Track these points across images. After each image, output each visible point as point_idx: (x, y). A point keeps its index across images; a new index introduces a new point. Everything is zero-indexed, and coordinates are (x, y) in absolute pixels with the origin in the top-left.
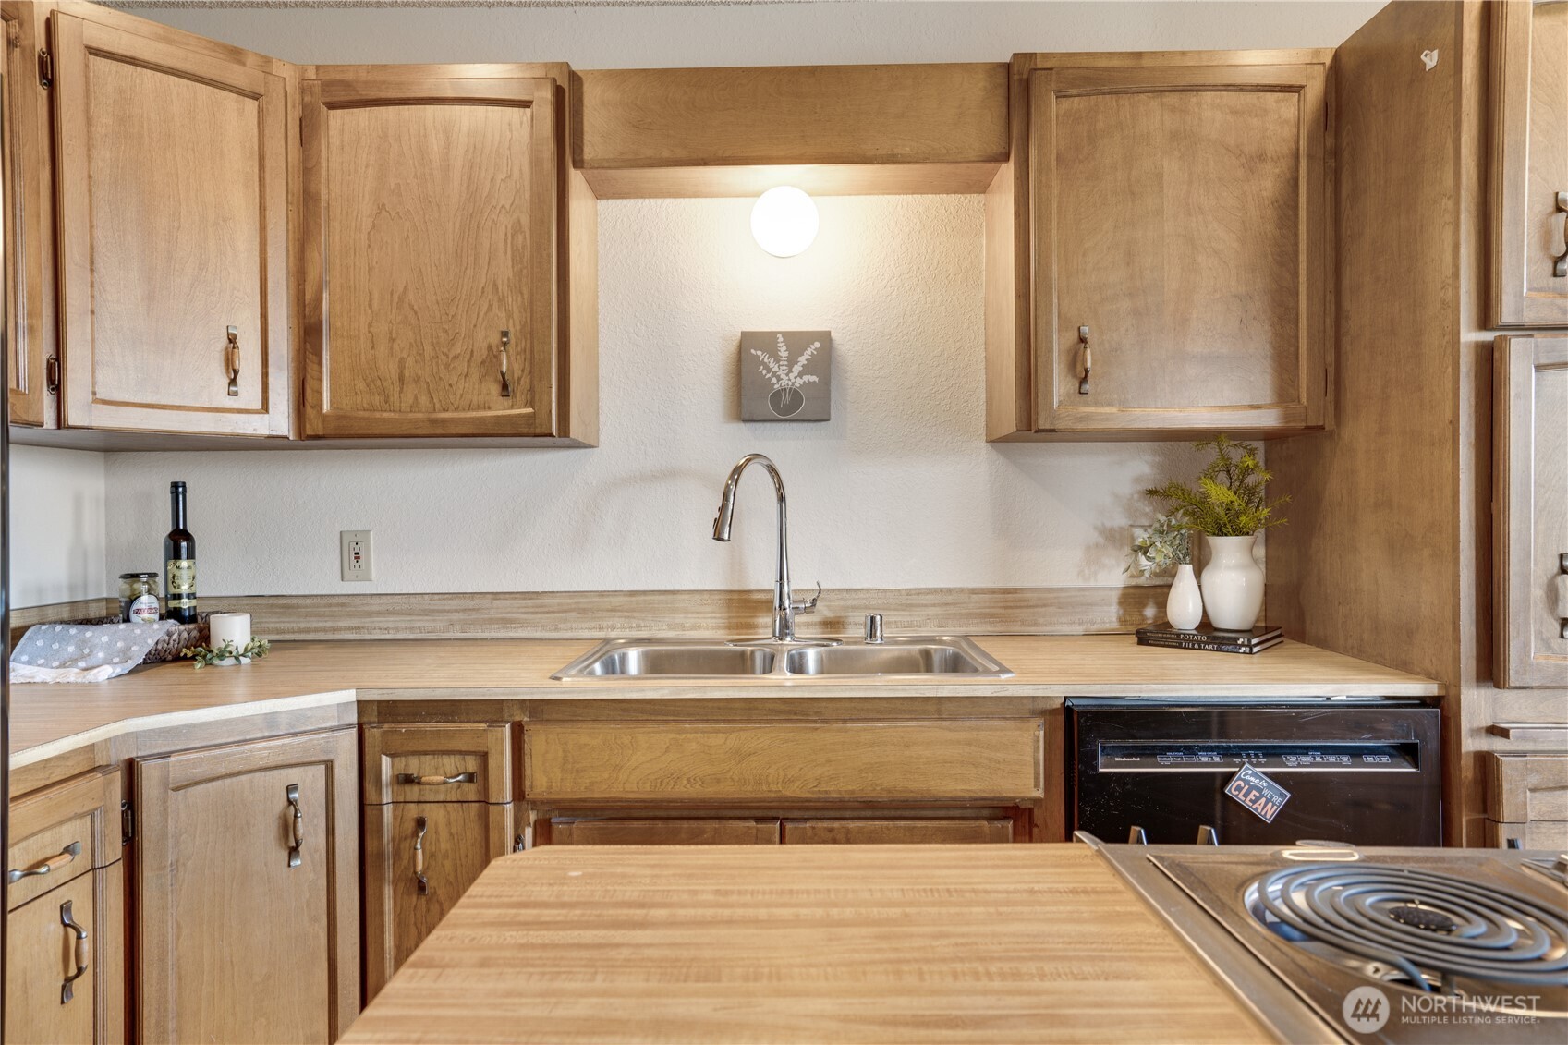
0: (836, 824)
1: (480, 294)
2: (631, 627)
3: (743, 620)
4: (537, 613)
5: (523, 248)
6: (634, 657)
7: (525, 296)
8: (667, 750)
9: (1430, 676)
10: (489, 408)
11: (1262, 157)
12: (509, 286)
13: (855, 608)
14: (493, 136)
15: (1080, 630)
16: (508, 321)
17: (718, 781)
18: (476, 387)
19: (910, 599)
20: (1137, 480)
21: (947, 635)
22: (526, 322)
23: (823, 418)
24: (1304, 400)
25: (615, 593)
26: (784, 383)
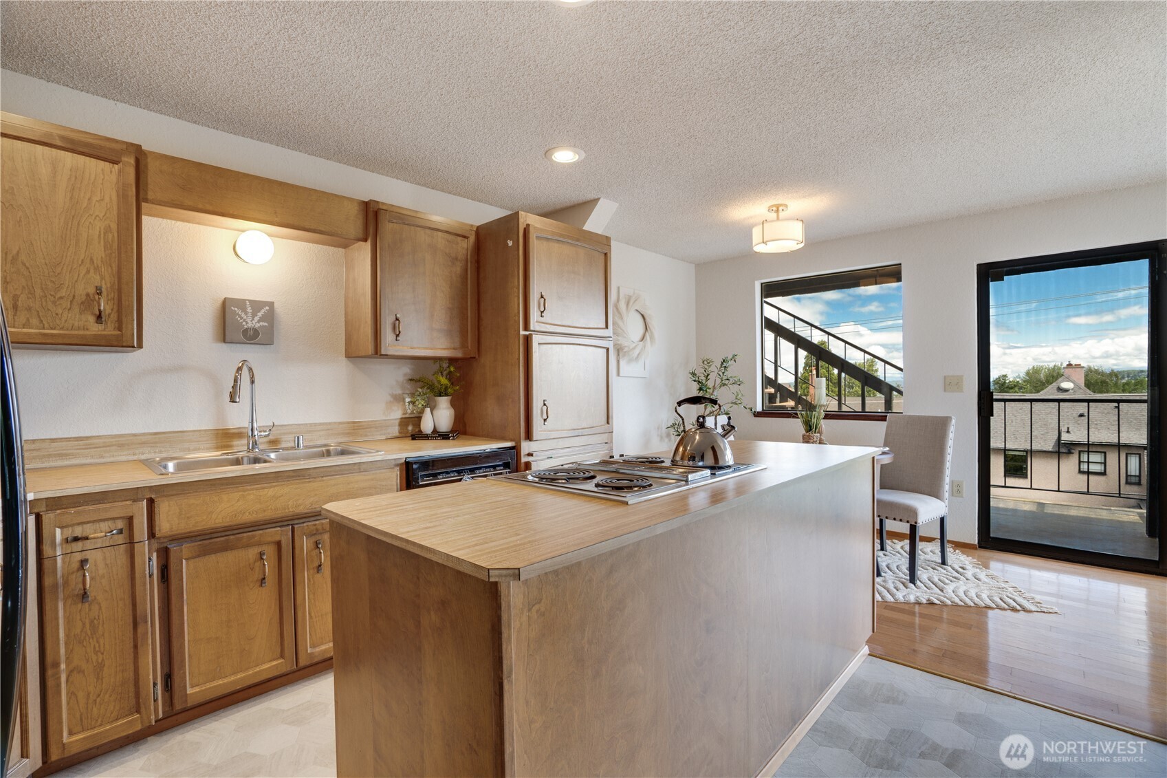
0: (317, 522)
1: (80, 263)
2: (155, 452)
3: (225, 444)
4: (87, 448)
5: (112, 242)
6: (171, 466)
7: (114, 269)
8: (238, 500)
9: (511, 440)
10: (87, 329)
11: (456, 259)
12: (102, 261)
13: (284, 434)
14: (90, 174)
15: (384, 437)
16: (101, 281)
17: (265, 511)
18: (77, 316)
19: (311, 428)
20: (405, 375)
21: (333, 444)
22: (114, 283)
23: (269, 342)
24: (470, 348)
25: (144, 434)
26: (250, 325)
